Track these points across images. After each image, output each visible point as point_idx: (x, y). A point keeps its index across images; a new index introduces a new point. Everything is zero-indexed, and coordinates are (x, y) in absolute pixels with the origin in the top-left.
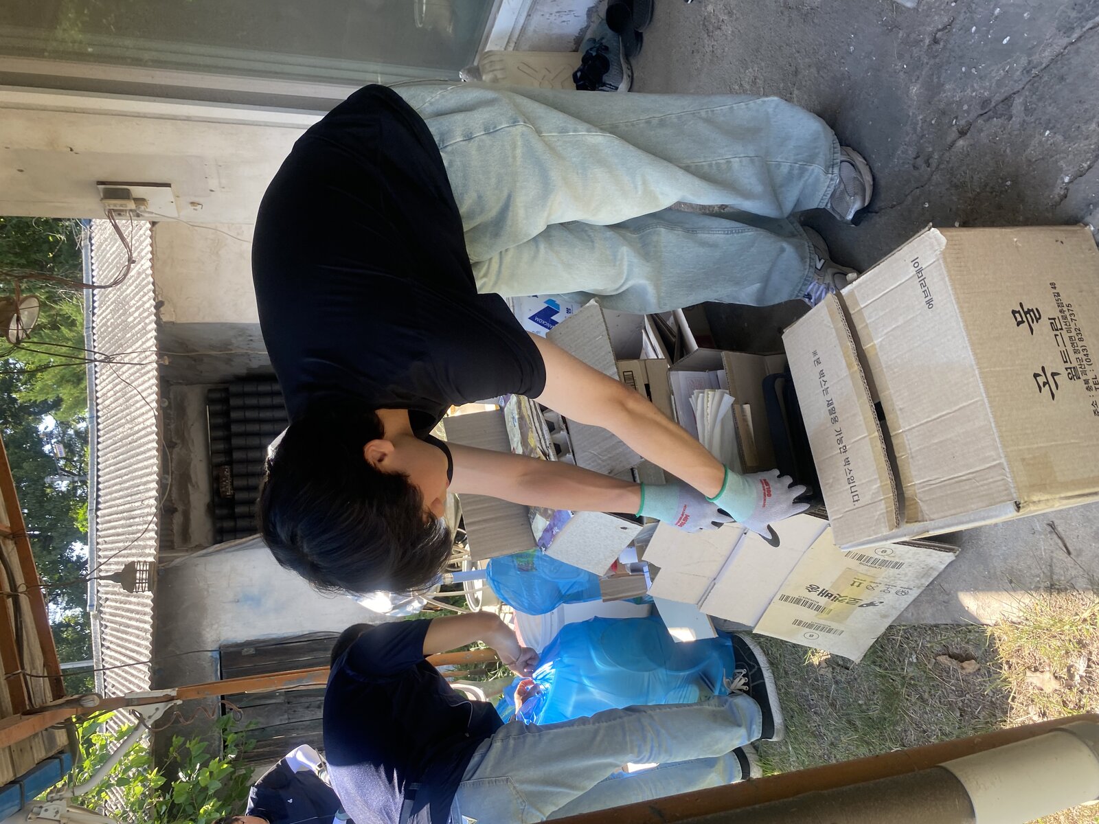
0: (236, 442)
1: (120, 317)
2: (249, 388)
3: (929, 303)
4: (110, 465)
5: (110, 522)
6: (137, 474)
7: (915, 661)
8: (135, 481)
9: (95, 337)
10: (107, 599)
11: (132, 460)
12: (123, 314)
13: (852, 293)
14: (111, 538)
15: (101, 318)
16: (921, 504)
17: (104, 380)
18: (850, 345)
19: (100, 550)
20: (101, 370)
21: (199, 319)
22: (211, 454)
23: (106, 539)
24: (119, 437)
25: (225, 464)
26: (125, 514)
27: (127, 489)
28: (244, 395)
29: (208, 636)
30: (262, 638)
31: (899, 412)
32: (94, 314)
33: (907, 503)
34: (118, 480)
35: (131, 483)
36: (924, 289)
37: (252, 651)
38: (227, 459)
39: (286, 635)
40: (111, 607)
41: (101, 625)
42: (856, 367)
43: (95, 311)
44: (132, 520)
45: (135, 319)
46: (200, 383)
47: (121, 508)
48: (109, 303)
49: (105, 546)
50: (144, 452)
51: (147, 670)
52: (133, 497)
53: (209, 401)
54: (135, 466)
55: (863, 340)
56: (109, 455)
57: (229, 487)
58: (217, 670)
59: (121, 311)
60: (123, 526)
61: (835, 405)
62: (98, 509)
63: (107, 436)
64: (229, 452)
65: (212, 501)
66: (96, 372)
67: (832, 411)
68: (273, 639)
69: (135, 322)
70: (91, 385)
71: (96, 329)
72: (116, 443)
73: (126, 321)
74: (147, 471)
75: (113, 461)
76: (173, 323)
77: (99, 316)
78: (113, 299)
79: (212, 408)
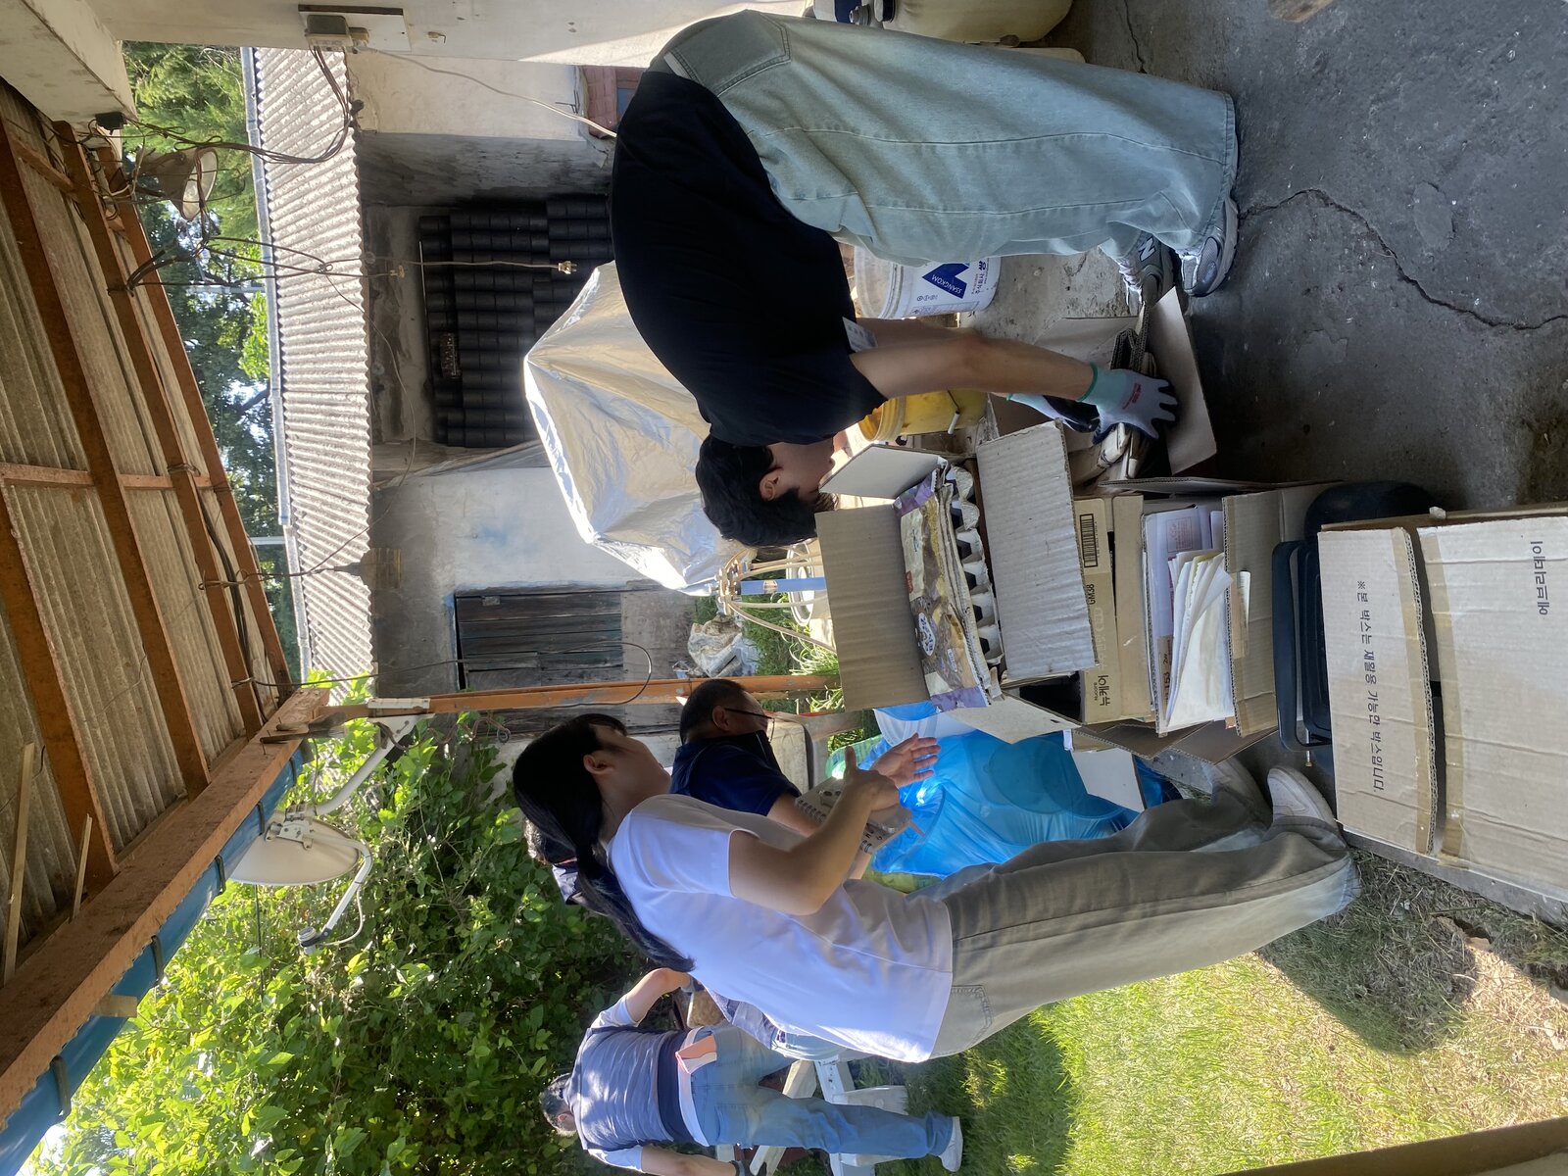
0: (461, 300)
1: (298, 115)
2: (477, 221)
3: (1543, 607)
4: (297, 333)
5: (302, 411)
6: (336, 354)
7: (1407, 908)
8: (335, 365)
9: (263, 137)
10: (305, 514)
11: (328, 333)
12: (305, 111)
13: (1434, 538)
14: (305, 435)
15: (270, 109)
16: (1466, 835)
17: (281, 207)
18: (1415, 607)
19: (291, 446)
20: (275, 190)
21: (411, 128)
22: (426, 313)
23: (299, 434)
24: (309, 294)
25: (449, 331)
26: (323, 407)
27: (324, 371)
28: (471, 230)
29: (439, 578)
30: (509, 586)
31: (1463, 714)
32: (259, 101)
33: (1448, 827)
34: (310, 356)
35: (329, 365)
36: (1539, 585)
37: (496, 601)
38: (450, 321)
39: (539, 585)
40: (311, 525)
41: (299, 544)
42: (1417, 637)
43: (261, 96)
44: (333, 418)
45: (322, 124)
46: (409, 205)
47: (317, 396)
48: (281, 88)
49: (296, 442)
50: (345, 327)
51: (366, 619)
52: (334, 386)
53: (421, 233)
54: (334, 344)
55: (1434, 602)
56: (295, 318)
57: (454, 365)
58: (451, 623)
59: (300, 107)
60: (320, 422)
61: (1376, 662)
62: (284, 390)
63: (290, 289)
64: (452, 311)
65: (430, 380)
66: (268, 191)
67: (1370, 667)
68: (523, 589)
69: (323, 129)
70: (262, 209)
71: (265, 124)
72: (304, 303)
73: (308, 123)
74: (352, 354)
75: (300, 327)
76: (376, 132)
77: (267, 106)
78: (287, 83)
79: (426, 245)
